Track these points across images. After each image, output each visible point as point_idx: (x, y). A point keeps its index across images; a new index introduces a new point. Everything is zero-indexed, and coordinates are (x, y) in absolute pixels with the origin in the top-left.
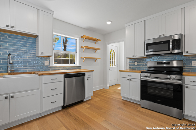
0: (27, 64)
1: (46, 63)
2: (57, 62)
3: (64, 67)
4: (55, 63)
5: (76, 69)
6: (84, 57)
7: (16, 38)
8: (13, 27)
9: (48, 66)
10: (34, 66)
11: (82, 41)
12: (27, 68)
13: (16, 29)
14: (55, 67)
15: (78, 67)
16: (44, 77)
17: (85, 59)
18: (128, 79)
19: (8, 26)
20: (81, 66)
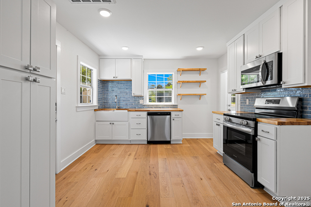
0: (128, 103)
1: (141, 102)
4: (149, 102)
5: (171, 108)
8: (117, 77)
9: (143, 104)
10: (132, 104)
11: (179, 75)
13: (119, 78)
14: (148, 105)
15: (174, 105)
17: (181, 96)
18: (217, 124)
19: (114, 77)
20: (177, 105)
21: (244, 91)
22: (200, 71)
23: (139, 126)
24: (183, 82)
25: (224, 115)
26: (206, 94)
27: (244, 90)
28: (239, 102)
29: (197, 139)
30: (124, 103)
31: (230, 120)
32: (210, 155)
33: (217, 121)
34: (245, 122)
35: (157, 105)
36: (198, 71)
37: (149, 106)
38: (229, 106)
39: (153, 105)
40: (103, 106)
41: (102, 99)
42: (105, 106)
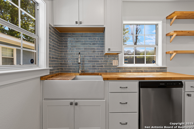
0: (96, 64)
1: (115, 63)
2: (127, 61)
3: (137, 68)
4: (125, 63)
5: (157, 71)
6: (175, 51)
7: (86, 36)
9: (116, 66)
10: (102, 66)
11: (169, 25)
12: (95, 69)
14: (125, 68)
15: (161, 68)
16: (111, 83)
20: (166, 68)
30: (91, 64)
37: (125, 70)
39: (131, 68)
40: (59, 69)
41: (57, 58)
42: (62, 69)
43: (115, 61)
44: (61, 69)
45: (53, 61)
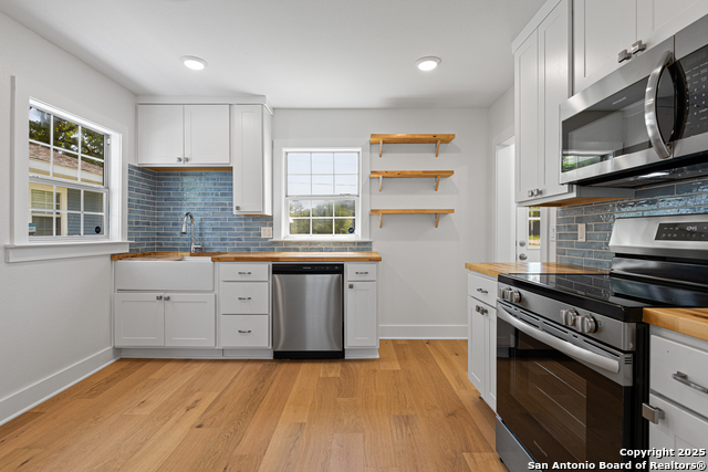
0: (227, 235)
1: (265, 232)
4: (291, 232)
8: (187, 160)
9: (268, 239)
10: (239, 239)
11: (376, 155)
13: (193, 163)
14: (287, 243)
15: (359, 243)
17: (384, 216)
18: (478, 309)
19: (180, 160)
20: (371, 242)
21: (574, 195)
22: (436, 142)
23: (245, 307)
24: (388, 176)
25: (502, 279)
26: (452, 211)
27: (570, 191)
28: (553, 234)
29: (428, 342)
30: (217, 235)
31: (521, 299)
32: (455, 412)
33: (480, 295)
34: (584, 319)
35: (311, 243)
36: (430, 142)
37: (287, 246)
38: (522, 244)
40: (153, 244)
41: (148, 224)
42: (161, 244)
43: (267, 228)
44: (158, 244)
45: (136, 229)
